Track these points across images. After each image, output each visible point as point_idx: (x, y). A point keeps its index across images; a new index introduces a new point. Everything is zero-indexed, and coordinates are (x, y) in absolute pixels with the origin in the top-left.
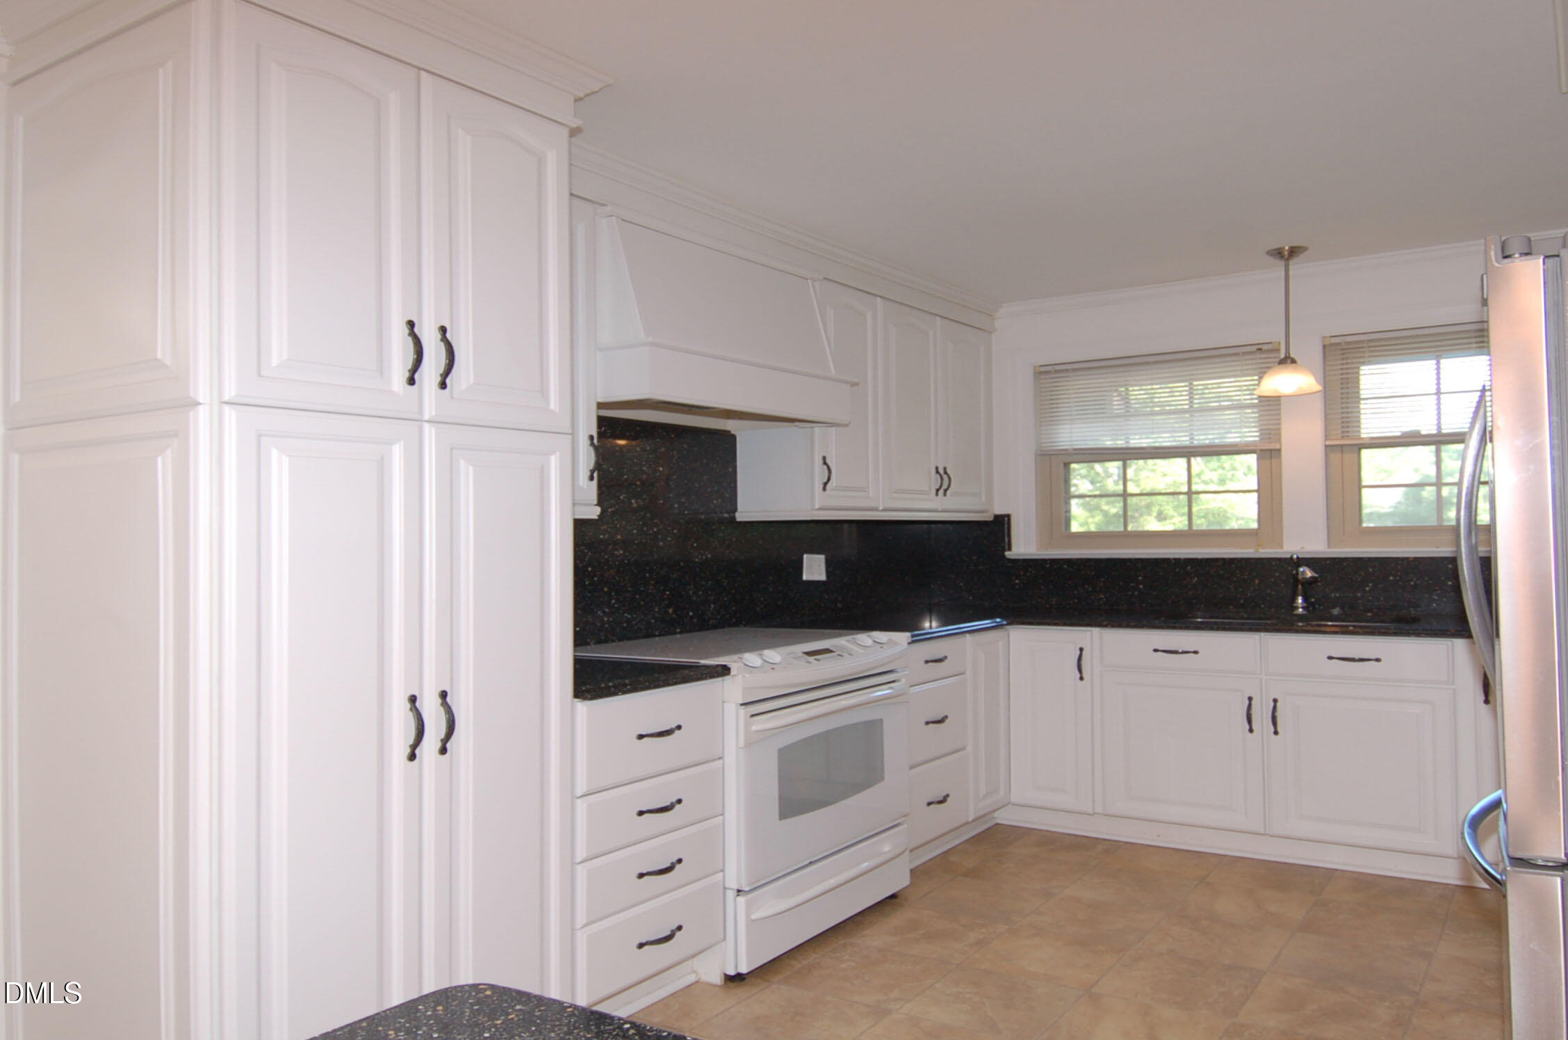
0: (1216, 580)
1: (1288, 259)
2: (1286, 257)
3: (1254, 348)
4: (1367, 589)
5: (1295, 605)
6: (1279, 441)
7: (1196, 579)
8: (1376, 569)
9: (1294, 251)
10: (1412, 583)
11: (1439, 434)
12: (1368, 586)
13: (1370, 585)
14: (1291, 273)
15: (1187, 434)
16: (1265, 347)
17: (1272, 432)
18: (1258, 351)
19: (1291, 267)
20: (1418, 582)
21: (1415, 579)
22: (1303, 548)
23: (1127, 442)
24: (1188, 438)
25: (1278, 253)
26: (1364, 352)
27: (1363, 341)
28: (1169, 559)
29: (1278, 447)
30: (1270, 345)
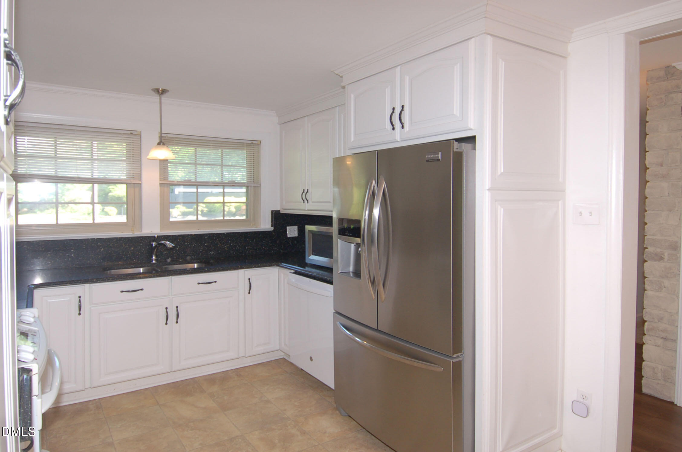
0: (113, 249)
1: (161, 94)
2: (160, 93)
3: (129, 132)
4: (177, 249)
5: (152, 259)
6: (141, 180)
7: (103, 249)
8: (181, 240)
9: (164, 91)
10: (193, 245)
11: (196, 182)
12: (178, 248)
13: (179, 247)
14: (162, 101)
15: (90, 172)
16: (134, 133)
17: (135, 175)
18: (131, 134)
19: (162, 98)
20: (195, 245)
21: (194, 244)
22: (151, 231)
23: (56, 173)
24: (91, 174)
25: (157, 91)
26: (173, 142)
27: (173, 138)
28: (88, 239)
29: (140, 183)
30: (136, 132)
